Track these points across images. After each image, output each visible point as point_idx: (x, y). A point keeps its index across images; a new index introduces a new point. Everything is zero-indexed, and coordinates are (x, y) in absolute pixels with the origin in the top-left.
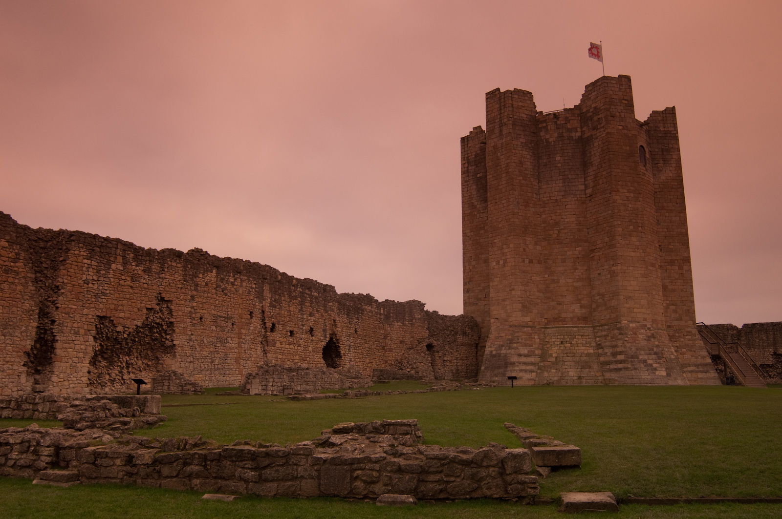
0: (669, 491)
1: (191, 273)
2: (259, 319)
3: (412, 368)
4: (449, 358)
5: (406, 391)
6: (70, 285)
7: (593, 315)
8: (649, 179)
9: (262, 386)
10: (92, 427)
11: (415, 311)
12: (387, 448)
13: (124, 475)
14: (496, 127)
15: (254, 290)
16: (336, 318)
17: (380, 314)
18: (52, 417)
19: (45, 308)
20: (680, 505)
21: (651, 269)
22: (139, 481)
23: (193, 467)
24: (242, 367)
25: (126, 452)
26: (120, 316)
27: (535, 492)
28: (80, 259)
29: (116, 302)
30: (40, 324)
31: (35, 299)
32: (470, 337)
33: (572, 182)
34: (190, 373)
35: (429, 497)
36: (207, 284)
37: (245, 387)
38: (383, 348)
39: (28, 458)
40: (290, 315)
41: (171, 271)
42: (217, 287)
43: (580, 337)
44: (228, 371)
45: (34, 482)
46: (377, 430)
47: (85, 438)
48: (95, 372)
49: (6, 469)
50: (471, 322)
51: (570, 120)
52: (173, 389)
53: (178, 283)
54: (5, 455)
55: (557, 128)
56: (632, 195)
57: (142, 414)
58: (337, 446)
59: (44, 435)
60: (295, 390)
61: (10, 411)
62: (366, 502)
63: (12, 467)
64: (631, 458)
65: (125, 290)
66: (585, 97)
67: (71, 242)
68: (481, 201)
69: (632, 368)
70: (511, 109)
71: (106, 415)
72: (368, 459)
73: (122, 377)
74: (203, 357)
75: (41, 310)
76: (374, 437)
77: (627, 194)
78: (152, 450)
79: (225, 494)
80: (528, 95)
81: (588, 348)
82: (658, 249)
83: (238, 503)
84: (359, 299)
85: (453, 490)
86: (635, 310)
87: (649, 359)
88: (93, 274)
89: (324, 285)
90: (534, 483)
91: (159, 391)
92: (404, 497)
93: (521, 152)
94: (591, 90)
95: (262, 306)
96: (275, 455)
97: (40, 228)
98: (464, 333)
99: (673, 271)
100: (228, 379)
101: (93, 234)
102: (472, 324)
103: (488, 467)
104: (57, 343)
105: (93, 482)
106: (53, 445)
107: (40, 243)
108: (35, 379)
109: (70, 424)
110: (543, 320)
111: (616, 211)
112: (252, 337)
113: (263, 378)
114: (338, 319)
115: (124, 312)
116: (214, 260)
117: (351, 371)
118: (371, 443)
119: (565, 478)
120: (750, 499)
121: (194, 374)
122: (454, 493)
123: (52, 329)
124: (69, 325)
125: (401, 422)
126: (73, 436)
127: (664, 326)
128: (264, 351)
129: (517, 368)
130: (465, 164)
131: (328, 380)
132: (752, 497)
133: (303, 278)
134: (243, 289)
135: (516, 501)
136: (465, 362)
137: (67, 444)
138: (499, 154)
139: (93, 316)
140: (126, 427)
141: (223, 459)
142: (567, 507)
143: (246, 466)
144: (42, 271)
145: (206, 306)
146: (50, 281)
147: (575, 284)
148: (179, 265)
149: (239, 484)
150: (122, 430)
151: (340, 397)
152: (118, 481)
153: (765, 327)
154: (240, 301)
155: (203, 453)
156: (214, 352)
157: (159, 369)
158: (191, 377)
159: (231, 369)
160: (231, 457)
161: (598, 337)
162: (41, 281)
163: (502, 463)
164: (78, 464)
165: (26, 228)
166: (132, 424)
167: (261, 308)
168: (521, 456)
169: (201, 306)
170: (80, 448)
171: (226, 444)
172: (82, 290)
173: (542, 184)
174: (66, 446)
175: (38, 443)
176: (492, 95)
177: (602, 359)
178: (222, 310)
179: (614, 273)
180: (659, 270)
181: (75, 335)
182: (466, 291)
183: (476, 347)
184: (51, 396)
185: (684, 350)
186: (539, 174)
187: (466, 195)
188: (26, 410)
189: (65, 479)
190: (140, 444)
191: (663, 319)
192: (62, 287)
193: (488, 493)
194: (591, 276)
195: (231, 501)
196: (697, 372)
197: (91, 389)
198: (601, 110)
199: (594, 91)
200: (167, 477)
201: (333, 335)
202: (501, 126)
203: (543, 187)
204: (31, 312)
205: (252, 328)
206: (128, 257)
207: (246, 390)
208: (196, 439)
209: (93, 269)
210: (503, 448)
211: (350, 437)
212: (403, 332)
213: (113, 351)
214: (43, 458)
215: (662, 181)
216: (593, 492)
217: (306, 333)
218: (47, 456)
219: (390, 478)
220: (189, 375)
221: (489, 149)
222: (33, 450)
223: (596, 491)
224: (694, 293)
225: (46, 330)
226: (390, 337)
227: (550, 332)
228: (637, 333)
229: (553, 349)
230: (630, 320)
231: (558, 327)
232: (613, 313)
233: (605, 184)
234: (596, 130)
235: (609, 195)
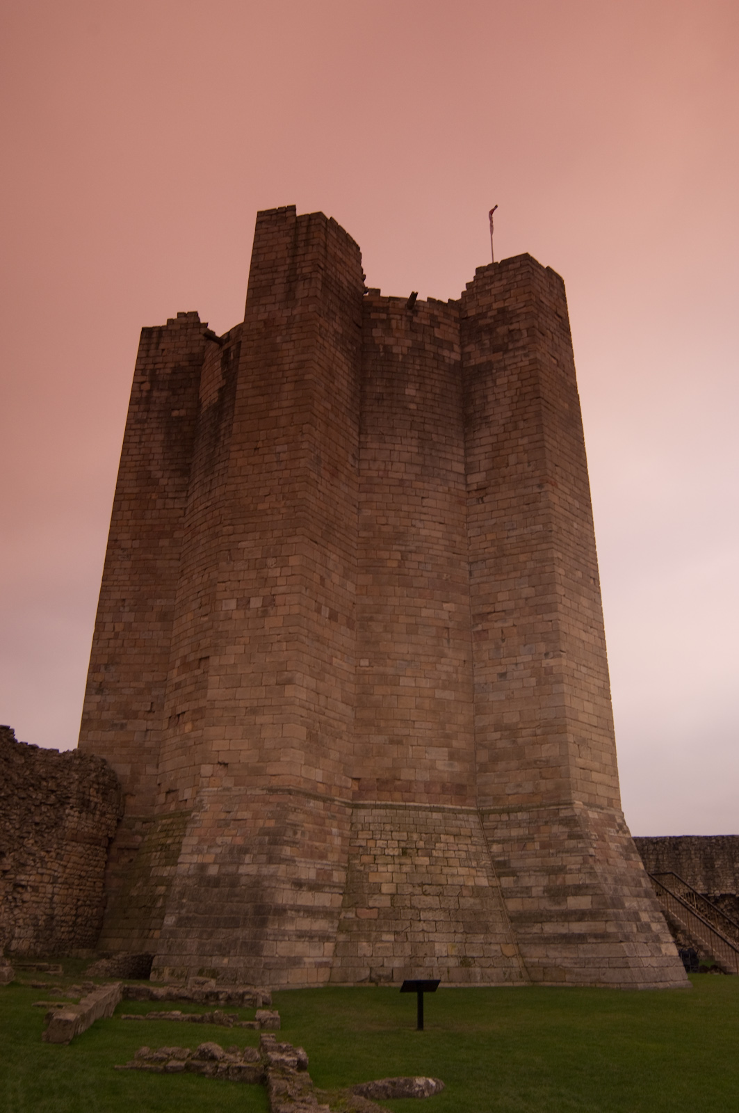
4: (32, 878)
7: (478, 781)
14: (277, 281)
32: (97, 817)
33: (439, 450)
43: (452, 838)
50: (104, 774)
51: (439, 323)
66: (475, 289)
68: (173, 470)
69: (619, 937)
70: (323, 251)
81: (473, 872)
86: (594, 776)
87: (640, 909)
94: (491, 277)
98: (85, 805)
102: (104, 779)
110: (350, 783)
111: (553, 528)
129: (292, 929)
130: (143, 383)
136: (76, 892)
147: (438, 694)
161: (498, 842)
173: (369, 439)
176: (274, 218)
177: (513, 905)
179: (549, 671)
182: (95, 687)
183: (108, 849)
186: (361, 414)
187: (133, 452)
194: (476, 679)
198: (518, 315)
199: (500, 280)
202: (293, 280)
203: (370, 445)
227: (370, 819)
228: (606, 836)
229: (381, 869)
230: (587, 801)
231: (392, 807)
232: (544, 778)
233: (526, 465)
234: (501, 353)
235: (538, 490)
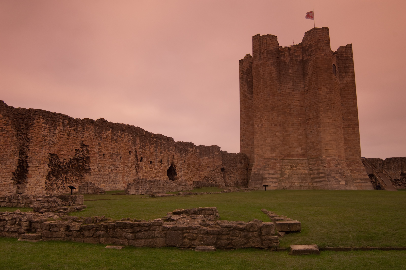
0: (346, 244)
1: (98, 131)
2: (134, 155)
3: (213, 180)
4: (233, 175)
5: (211, 193)
6: (35, 138)
7: (308, 153)
8: (337, 82)
9: (136, 190)
10: (48, 211)
11: (215, 151)
12: (201, 222)
13: (65, 236)
14: (258, 54)
15: (131, 140)
16: (174, 154)
17: (197, 153)
18: (27, 206)
19: (23, 150)
20: (351, 251)
21: (338, 129)
22: (73, 239)
23: (101, 232)
24: (125, 180)
25: (66, 224)
26: (62, 154)
27: (277, 244)
28: (40, 124)
29: (59, 146)
30: (20, 158)
31: (17, 145)
32: (244, 164)
33: (297, 84)
34: (98, 183)
35: (222, 247)
36: (107, 137)
37: (127, 190)
38: (199, 170)
39: (15, 227)
40: (150, 153)
41: (88, 130)
42: (112, 139)
43: (301, 165)
44: (118, 182)
45: (19, 240)
46: (195, 213)
47: (45, 217)
48: (49, 183)
49: (4, 233)
50: (244, 157)
51: (296, 51)
52: (90, 191)
53: (92, 136)
54: (3, 226)
55: (290, 55)
56: (329, 90)
57: (74, 205)
58: (175, 221)
59: (23, 215)
60: (153, 192)
61: (5, 203)
62: (190, 250)
63: (7, 232)
64: (327, 227)
65: (64, 140)
66: (305, 39)
67: (36, 115)
68: (250, 93)
69: (327, 181)
70: (265, 45)
71: (55, 205)
72: (191, 228)
73: (63, 186)
74: (105, 175)
75: (20, 151)
76: (194, 216)
77: (326, 90)
78: (79, 223)
79: (117, 245)
80: (275, 38)
81: (305, 170)
82: (342, 119)
83: (124, 250)
84: (186, 145)
85: (235, 244)
86: (330, 151)
87: (336, 176)
88: (47, 132)
89: (168, 137)
90: (277, 240)
91: (83, 192)
92: (209, 247)
93: (271, 68)
94: (308, 35)
95: (136, 148)
96: (143, 226)
97: (19, 108)
98: (241, 163)
99: (349, 130)
100: (118, 186)
101: (47, 111)
102: (245, 157)
103: (253, 232)
104: (29, 168)
105: (49, 239)
106: (28, 221)
107: (19, 115)
108: (18, 187)
109: (36, 210)
110: (282, 156)
111: (320, 99)
112: (130, 165)
113: (136, 186)
114: (175, 155)
115: (63, 151)
116: (110, 124)
117: (182, 182)
118: (193, 219)
119: (293, 237)
120: (387, 248)
121: (100, 184)
122: (235, 245)
123: (26, 160)
124: (35, 158)
125: (208, 208)
126: (38, 216)
127: (345, 159)
128: (137, 171)
129: (269, 181)
130: (241, 74)
131: (170, 187)
132: (389, 247)
133: (157, 134)
134: (126, 139)
135: (267, 249)
137: (35, 220)
138: (259, 68)
139: (47, 153)
140: (66, 211)
141: (116, 228)
142: (293, 252)
143: (128, 231)
144: (21, 130)
145: (106, 148)
146: (25, 136)
147: (299, 137)
148: (92, 127)
149: (124, 240)
150: (63, 213)
151: (176, 195)
152: (62, 239)
153: (397, 159)
154: (124, 146)
155: (106, 225)
156: (111, 172)
157: (82, 181)
158: (99, 185)
159: (120, 181)
160: (120, 226)
161: (310, 164)
162: (20, 135)
163: (260, 230)
164: (41, 230)
165: (12, 108)
166: (69, 210)
167: (135, 150)
168: (270, 226)
169: (104, 148)
170: (42, 222)
171: (117, 220)
172: (42, 140)
174: (34, 221)
175: (20, 220)
176: (256, 38)
177: (312, 176)
178: (115, 151)
179: (319, 131)
180: (342, 130)
181: (38, 164)
182: (242, 140)
183: (247, 170)
184: (27, 195)
185: (355, 171)
186: (280, 79)
187: (242, 90)
188: (13, 203)
189: (35, 238)
190: (73, 220)
191: (344, 155)
192: (31, 139)
193: (253, 245)
194: (307, 133)
195: (121, 249)
196: (361, 183)
197: (47, 192)
198: (313, 46)
199: (309, 36)
200: (87, 237)
201: (173, 163)
202: (260, 54)
203: (282, 86)
204: (15, 152)
205: (130, 160)
206: (66, 123)
207: (127, 192)
208: (102, 217)
209: (47, 129)
210: (261, 222)
211: (182, 216)
212: (209, 162)
213: (58, 172)
214: (23, 227)
215: (344, 83)
216: (307, 245)
217: (159, 162)
218: (25, 226)
219: (203, 237)
220: (98, 184)
221: (254, 66)
222: (18, 223)
223: (308, 244)
224: (360, 142)
225: (23, 161)
226: (202, 165)
227: (286, 162)
228: (331, 162)
229: (287, 171)
230: (327, 156)
231: (290, 159)
232: (318, 152)
233: (315, 84)
234: (310, 56)
235: (317, 91)
